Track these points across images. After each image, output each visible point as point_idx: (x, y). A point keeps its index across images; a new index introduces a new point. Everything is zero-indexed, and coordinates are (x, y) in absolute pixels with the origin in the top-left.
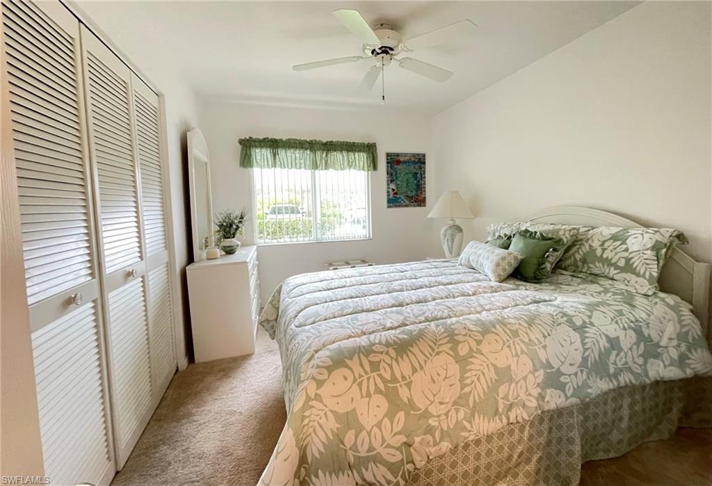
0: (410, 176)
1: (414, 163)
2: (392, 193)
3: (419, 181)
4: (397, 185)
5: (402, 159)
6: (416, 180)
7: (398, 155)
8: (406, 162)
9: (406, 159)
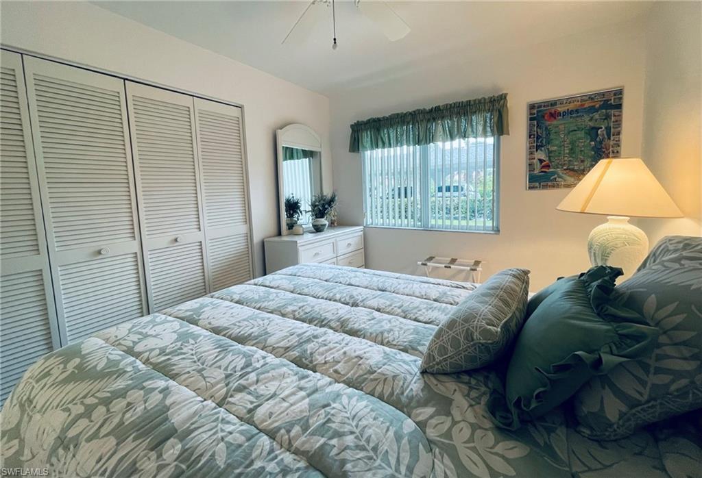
0: (581, 134)
1: (592, 110)
2: (537, 166)
3: (601, 142)
4: (550, 152)
5: (561, 109)
6: (595, 140)
7: (553, 103)
8: (571, 112)
9: (571, 107)
